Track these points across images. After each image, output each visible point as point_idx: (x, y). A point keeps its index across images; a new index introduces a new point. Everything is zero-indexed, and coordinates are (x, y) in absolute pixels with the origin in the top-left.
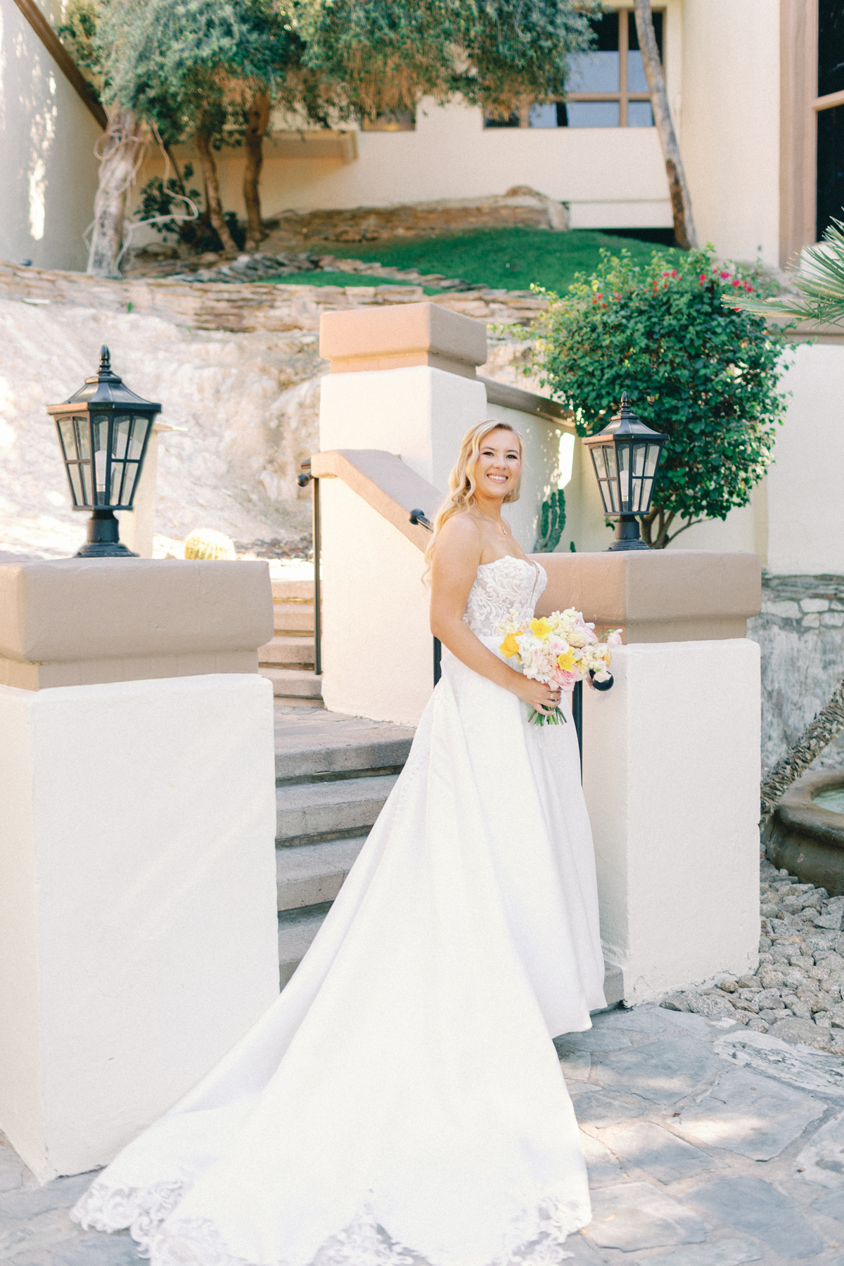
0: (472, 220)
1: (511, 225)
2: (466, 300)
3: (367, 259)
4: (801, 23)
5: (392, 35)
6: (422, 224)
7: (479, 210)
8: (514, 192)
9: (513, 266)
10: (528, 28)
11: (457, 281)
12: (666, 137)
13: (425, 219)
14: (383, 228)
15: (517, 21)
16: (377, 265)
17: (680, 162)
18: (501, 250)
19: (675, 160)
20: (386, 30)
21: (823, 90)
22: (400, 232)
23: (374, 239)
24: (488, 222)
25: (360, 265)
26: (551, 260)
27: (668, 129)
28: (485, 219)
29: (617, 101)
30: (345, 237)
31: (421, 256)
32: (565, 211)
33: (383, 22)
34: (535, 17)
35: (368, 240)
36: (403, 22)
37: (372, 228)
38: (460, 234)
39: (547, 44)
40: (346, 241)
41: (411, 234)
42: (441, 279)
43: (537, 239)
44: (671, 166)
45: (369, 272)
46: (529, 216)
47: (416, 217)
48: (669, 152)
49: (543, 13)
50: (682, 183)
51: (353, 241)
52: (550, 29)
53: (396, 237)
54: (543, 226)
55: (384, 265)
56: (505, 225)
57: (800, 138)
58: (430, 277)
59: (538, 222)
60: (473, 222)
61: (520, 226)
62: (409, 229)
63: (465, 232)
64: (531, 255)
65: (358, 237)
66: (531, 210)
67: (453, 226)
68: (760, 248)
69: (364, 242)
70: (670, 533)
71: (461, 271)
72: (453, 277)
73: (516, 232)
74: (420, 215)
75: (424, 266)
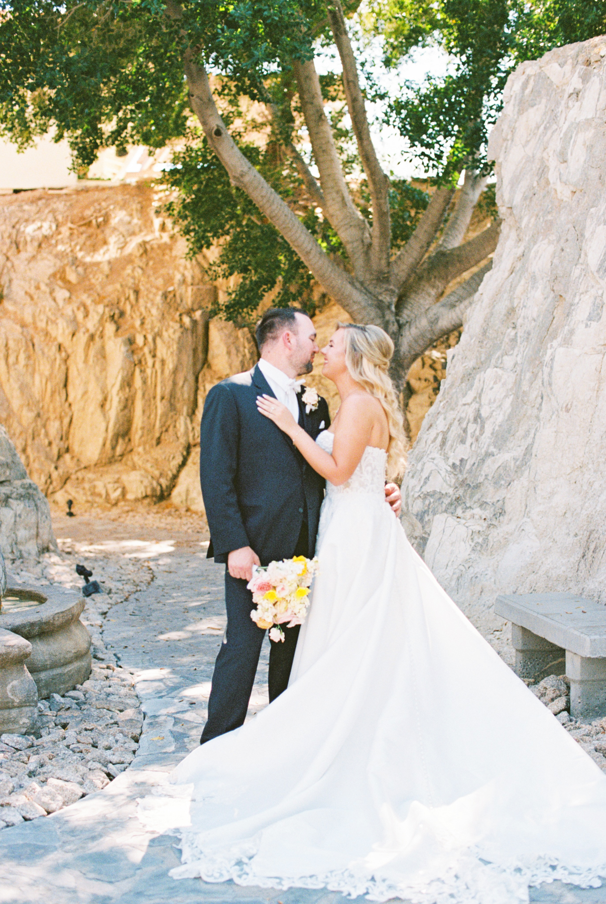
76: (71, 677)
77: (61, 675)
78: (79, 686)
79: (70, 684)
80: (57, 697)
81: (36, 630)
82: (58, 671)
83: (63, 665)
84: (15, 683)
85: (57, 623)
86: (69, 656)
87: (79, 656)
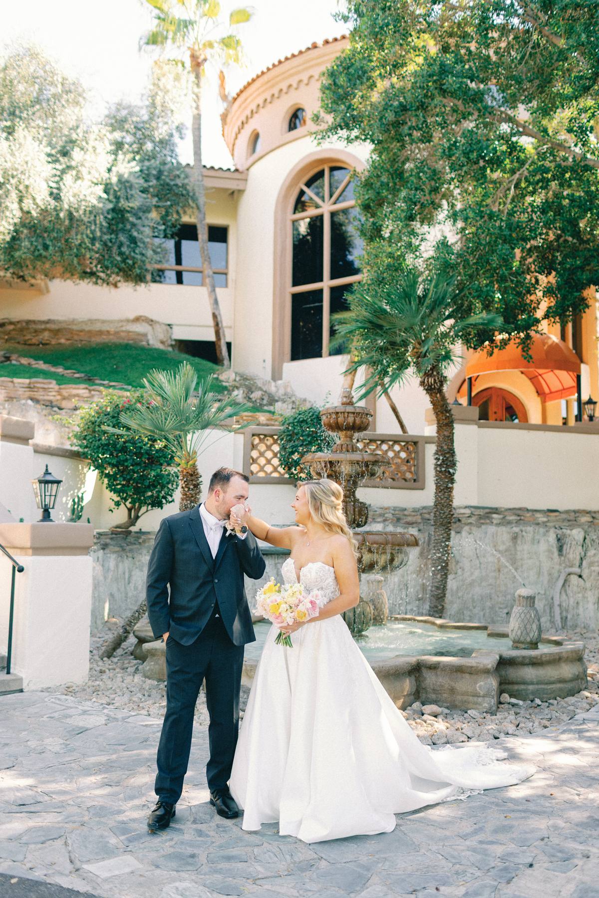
0: (104, 337)
1: (126, 341)
2: (78, 389)
3: (37, 358)
4: (284, 249)
5: (44, 253)
6: (76, 338)
7: (108, 332)
8: (137, 319)
9: (117, 367)
10: (121, 254)
11: (83, 375)
12: (212, 301)
13: (78, 335)
14: (52, 338)
15: (115, 250)
16: (41, 362)
17: (220, 314)
18: (114, 357)
19: (217, 313)
20: (42, 251)
21: (295, 283)
22: (63, 341)
23: (47, 344)
24: (113, 339)
25: (32, 362)
26: (138, 365)
27: (213, 297)
28: (111, 337)
29: (201, 272)
30: (30, 342)
31: (69, 358)
32: (169, 330)
33: (40, 247)
34: (124, 249)
35: (43, 344)
36: (51, 248)
37: (46, 338)
38: (94, 346)
39: (130, 262)
40: (30, 345)
41: (69, 342)
42: (74, 373)
43: (134, 352)
44: (215, 316)
45: (37, 366)
46: (136, 337)
47: (72, 333)
48: (214, 309)
49: (129, 246)
50: (220, 325)
51: (34, 345)
52: (132, 254)
53: (60, 344)
54: (144, 343)
55: (45, 363)
56: (121, 341)
57: (282, 307)
58: (69, 371)
59: (141, 341)
60: (104, 339)
61: (131, 342)
62: (68, 340)
63: (98, 344)
64: (129, 361)
65: (37, 343)
66: (138, 334)
67: (93, 339)
68: (264, 361)
69: (41, 346)
70: (139, 515)
71: (88, 368)
72: (82, 372)
73: (127, 347)
74: (74, 332)
75: (69, 364)
76: (553, 691)
77: (544, 689)
78: (558, 698)
79: (553, 696)
80: (538, 701)
81: (527, 661)
82: (543, 686)
83: (547, 684)
84: (482, 683)
85: (544, 659)
86: (552, 679)
87: (562, 681)
